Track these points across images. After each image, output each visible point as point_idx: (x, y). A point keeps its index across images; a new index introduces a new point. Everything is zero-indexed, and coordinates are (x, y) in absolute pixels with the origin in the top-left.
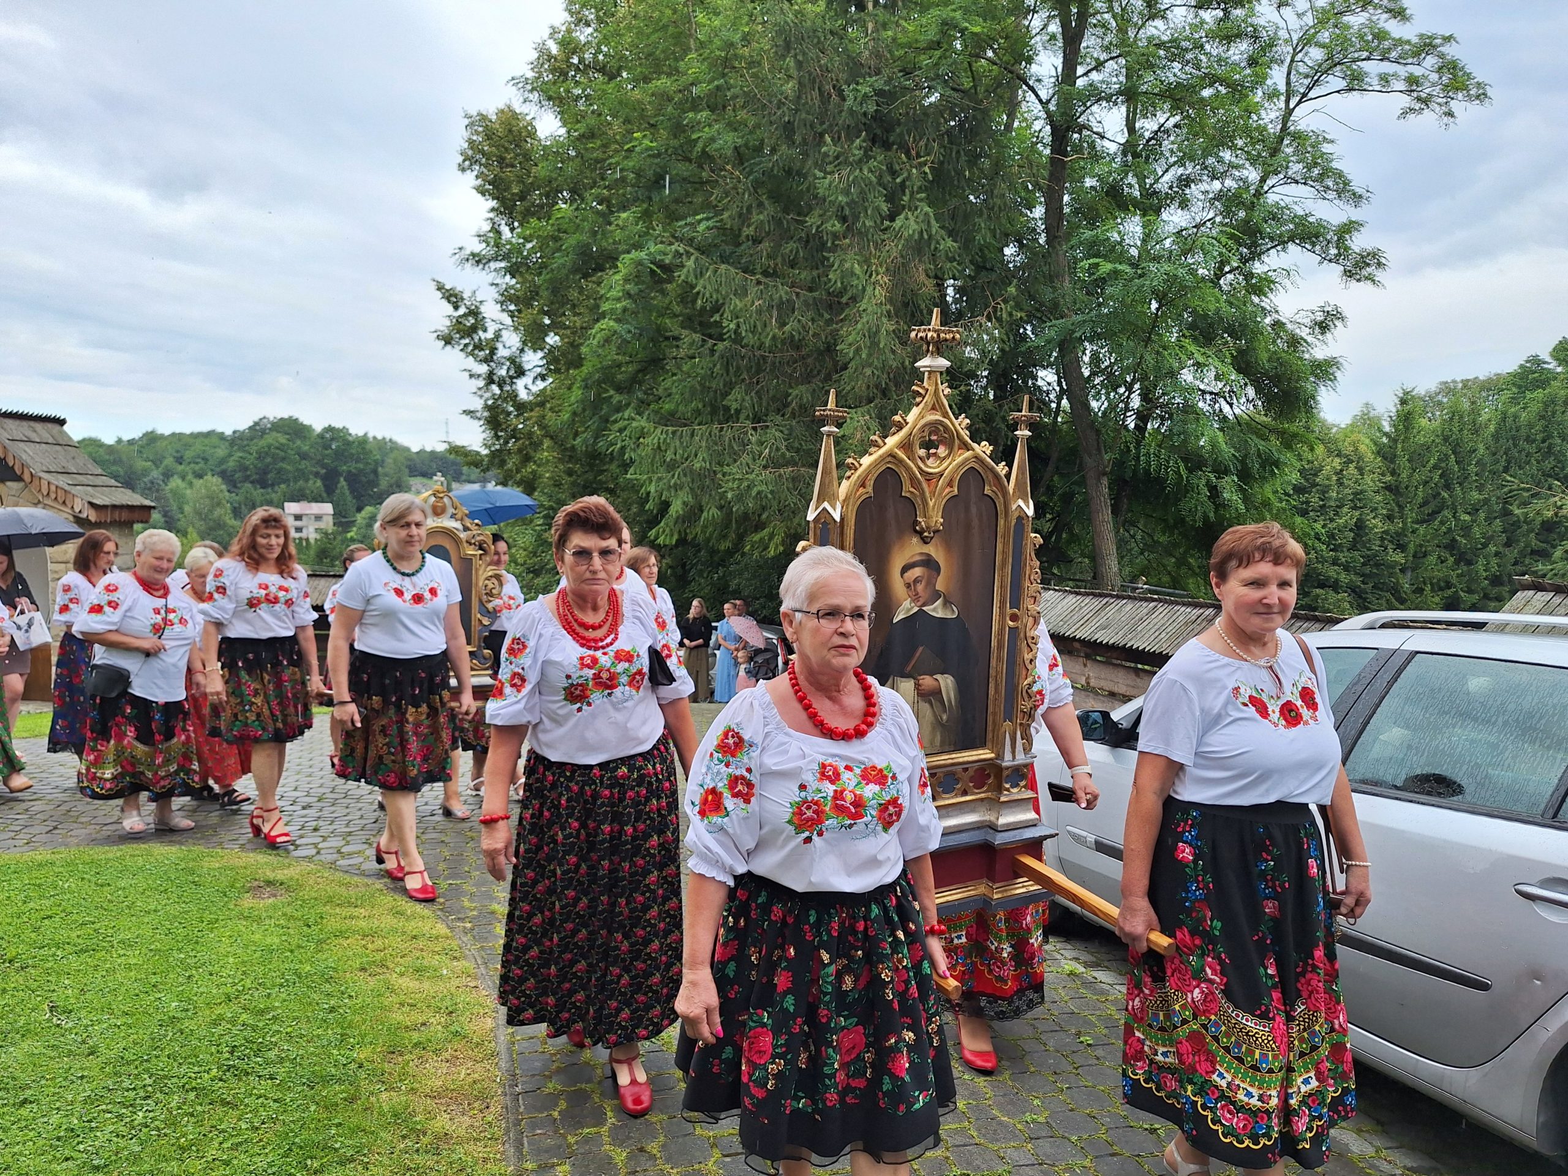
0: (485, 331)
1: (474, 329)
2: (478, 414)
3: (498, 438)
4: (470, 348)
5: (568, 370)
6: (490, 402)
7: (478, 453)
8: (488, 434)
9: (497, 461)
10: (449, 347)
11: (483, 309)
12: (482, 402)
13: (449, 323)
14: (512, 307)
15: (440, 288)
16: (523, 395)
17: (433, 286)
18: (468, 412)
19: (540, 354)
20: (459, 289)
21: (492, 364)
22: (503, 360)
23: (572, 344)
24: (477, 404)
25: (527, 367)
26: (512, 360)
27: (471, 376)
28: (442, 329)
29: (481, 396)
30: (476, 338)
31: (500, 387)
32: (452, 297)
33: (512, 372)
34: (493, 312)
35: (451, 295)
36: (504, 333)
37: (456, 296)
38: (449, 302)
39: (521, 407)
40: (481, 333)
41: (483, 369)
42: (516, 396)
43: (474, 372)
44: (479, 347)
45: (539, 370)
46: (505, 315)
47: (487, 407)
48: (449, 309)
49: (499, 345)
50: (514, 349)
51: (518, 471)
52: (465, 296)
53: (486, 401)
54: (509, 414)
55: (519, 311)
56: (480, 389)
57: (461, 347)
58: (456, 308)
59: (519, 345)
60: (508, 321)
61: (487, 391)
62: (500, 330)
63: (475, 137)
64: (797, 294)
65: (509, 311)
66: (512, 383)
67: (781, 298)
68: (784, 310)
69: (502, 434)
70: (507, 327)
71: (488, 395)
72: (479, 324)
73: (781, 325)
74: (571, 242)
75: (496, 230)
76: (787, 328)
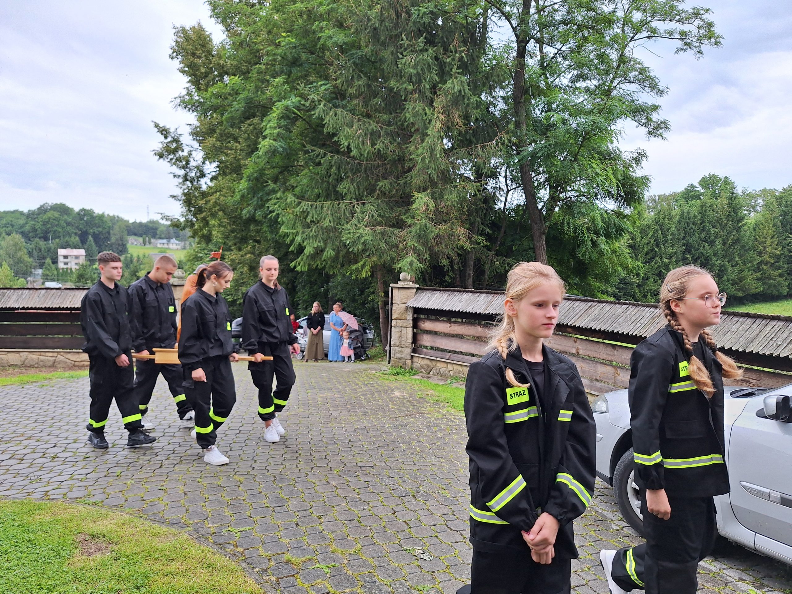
0: (183, 151)
1: (175, 151)
2: (179, 198)
3: (190, 211)
4: (174, 161)
5: (231, 173)
6: (186, 191)
7: (178, 220)
8: (185, 210)
9: (189, 224)
10: (162, 160)
11: (181, 139)
12: (181, 191)
13: (161, 146)
14: (198, 138)
15: (157, 126)
16: (204, 188)
17: (152, 125)
18: (173, 197)
20: (168, 127)
21: (187, 170)
22: (193, 168)
24: (179, 192)
25: (206, 171)
26: (198, 168)
27: (175, 176)
28: (157, 149)
29: (181, 188)
30: (177, 155)
31: (192, 181)
32: (164, 132)
33: (198, 174)
34: (187, 140)
35: (163, 130)
36: (194, 153)
37: (166, 131)
38: (162, 134)
39: (204, 195)
40: (180, 152)
41: (182, 172)
42: (201, 188)
43: (176, 174)
44: (179, 159)
45: (214, 174)
46: (195, 142)
47: (185, 194)
48: (162, 138)
49: (191, 159)
50: (199, 162)
51: (201, 230)
52: (171, 131)
53: (183, 190)
54: (197, 198)
55: (204, 140)
56: (180, 183)
57: (169, 160)
58: (166, 137)
59: (202, 160)
60: (196, 145)
61: (184, 184)
62: (191, 151)
63: (179, 40)
64: (381, 127)
65: (197, 140)
66: (198, 181)
67: (373, 129)
68: (374, 136)
69: (193, 209)
70: (196, 149)
71: (185, 187)
72: (179, 147)
73: (373, 145)
74: (242, 96)
75: (189, 94)
76: (376, 147)
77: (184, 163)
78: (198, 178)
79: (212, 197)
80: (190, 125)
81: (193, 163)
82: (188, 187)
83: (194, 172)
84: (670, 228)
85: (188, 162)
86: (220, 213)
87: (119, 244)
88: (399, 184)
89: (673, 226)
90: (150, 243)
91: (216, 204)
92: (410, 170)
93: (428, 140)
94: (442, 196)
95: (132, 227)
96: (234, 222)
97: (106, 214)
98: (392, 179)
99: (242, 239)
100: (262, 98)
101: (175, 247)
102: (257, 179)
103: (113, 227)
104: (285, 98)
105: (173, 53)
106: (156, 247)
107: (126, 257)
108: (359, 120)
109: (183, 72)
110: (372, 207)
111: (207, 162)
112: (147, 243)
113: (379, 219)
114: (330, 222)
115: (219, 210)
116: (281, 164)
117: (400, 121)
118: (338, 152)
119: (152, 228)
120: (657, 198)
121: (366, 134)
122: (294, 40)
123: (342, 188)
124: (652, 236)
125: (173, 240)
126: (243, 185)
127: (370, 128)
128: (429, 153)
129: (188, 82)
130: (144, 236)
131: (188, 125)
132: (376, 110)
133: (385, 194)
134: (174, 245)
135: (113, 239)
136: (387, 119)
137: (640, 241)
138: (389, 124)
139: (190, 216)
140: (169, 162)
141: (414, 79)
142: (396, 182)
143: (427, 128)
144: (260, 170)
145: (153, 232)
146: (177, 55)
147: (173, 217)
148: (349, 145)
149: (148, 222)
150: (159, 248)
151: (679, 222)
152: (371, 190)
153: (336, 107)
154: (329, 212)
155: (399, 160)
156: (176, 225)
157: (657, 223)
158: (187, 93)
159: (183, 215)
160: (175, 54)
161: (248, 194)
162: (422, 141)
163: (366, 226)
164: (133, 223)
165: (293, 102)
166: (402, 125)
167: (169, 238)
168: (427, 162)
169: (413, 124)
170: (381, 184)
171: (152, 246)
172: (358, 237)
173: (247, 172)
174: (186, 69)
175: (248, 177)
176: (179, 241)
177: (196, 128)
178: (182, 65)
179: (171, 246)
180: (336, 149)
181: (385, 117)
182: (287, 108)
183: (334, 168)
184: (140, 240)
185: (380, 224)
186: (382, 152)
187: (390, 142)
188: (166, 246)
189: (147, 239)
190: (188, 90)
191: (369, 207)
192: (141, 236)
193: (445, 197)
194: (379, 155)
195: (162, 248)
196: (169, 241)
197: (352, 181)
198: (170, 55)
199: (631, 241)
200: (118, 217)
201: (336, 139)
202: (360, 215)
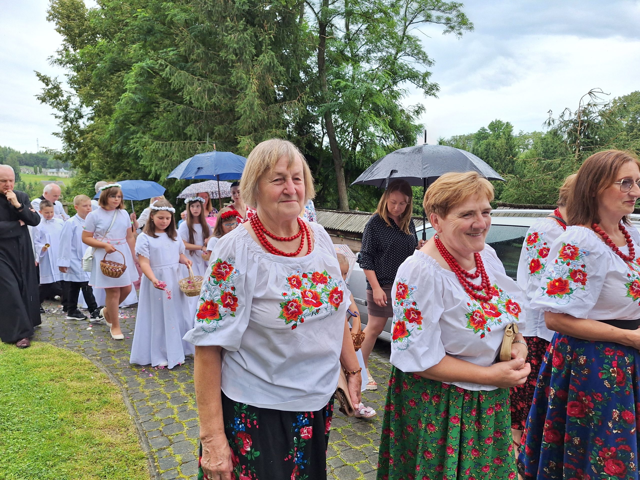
0: (62, 96)
1: (56, 95)
2: (61, 135)
3: (71, 146)
4: (55, 104)
5: (105, 115)
6: (66, 129)
7: (61, 153)
8: (66, 144)
9: (71, 156)
10: (44, 103)
11: (61, 86)
12: (62, 129)
13: (43, 92)
14: (76, 86)
15: (38, 75)
16: (82, 127)
17: (35, 74)
19: (91, 108)
20: (48, 76)
21: (67, 112)
22: (72, 110)
23: (107, 104)
24: (60, 130)
25: (84, 114)
26: (77, 111)
27: (56, 117)
29: (62, 127)
30: (58, 100)
31: (71, 122)
32: (45, 80)
33: (77, 116)
35: (44, 79)
36: (72, 98)
37: (47, 80)
38: (44, 82)
39: (82, 133)
40: (60, 97)
41: (62, 114)
42: (79, 127)
43: (57, 115)
44: (60, 104)
45: (90, 116)
46: (73, 89)
47: (65, 132)
48: (44, 85)
49: (70, 103)
50: (77, 105)
51: (81, 162)
52: (52, 79)
53: (64, 129)
54: (76, 135)
55: (80, 88)
56: (61, 123)
57: (50, 103)
58: (47, 85)
59: (79, 104)
60: (74, 92)
61: (65, 124)
62: (70, 96)
63: (55, 5)
64: (216, 86)
65: (74, 88)
66: (77, 122)
67: (209, 87)
68: (211, 92)
69: (73, 144)
70: (73, 95)
71: (65, 126)
72: (59, 93)
73: (210, 99)
75: (66, 50)
76: (213, 100)
77: (64, 106)
78: (77, 119)
79: (89, 134)
80: (68, 75)
81: (71, 107)
82: (68, 126)
83: (73, 114)
85: (67, 106)
86: (96, 148)
88: (231, 129)
90: (41, 172)
91: (92, 140)
93: (248, 97)
95: (23, 158)
96: (108, 155)
99: (115, 169)
100: (124, 58)
101: (64, 175)
102: (123, 122)
104: (141, 60)
105: (50, 16)
106: (46, 176)
107: (19, 184)
108: (199, 80)
109: (60, 32)
110: (210, 146)
111: (84, 106)
112: (38, 172)
114: (177, 156)
115: (95, 145)
116: (143, 109)
117: (230, 81)
119: (42, 159)
121: (204, 91)
122: (148, 15)
123: (188, 131)
125: (62, 170)
126: (112, 126)
127: (206, 86)
128: (249, 107)
129: (65, 40)
130: (35, 166)
131: (65, 75)
132: (213, 72)
133: (222, 136)
134: (63, 174)
136: (221, 80)
138: (223, 83)
139: (71, 150)
140: (51, 105)
141: (237, 52)
142: (229, 127)
143: (245, 90)
144: (126, 115)
145: (43, 163)
146: (53, 18)
147: (56, 151)
148: (190, 99)
149: (37, 153)
150: (49, 175)
152: (211, 133)
153: (180, 70)
154: (177, 149)
155: (230, 111)
156: (59, 157)
159: (64, 149)
160: (51, 17)
161: (116, 134)
165: (147, 64)
166: (231, 85)
167: (58, 168)
168: (248, 114)
170: (216, 128)
171: (42, 174)
173: (115, 115)
174: (62, 29)
175: (115, 120)
176: (68, 170)
177: (73, 77)
178: (58, 26)
179: (60, 175)
180: (181, 101)
181: (220, 78)
182: (142, 68)
183: (181, 116)
184: (32, 169)
186: (217, 105)
187: (224, 97)
188: (55, 175)
189: (38, 168)
190: (65, 47)
191: (208, 146)
192: (32, 166)
194: (215, 107)
195: (52, 176)
196: (58, 170)
197: (196, 125)
198: (47, 18)
201: (180, 94)
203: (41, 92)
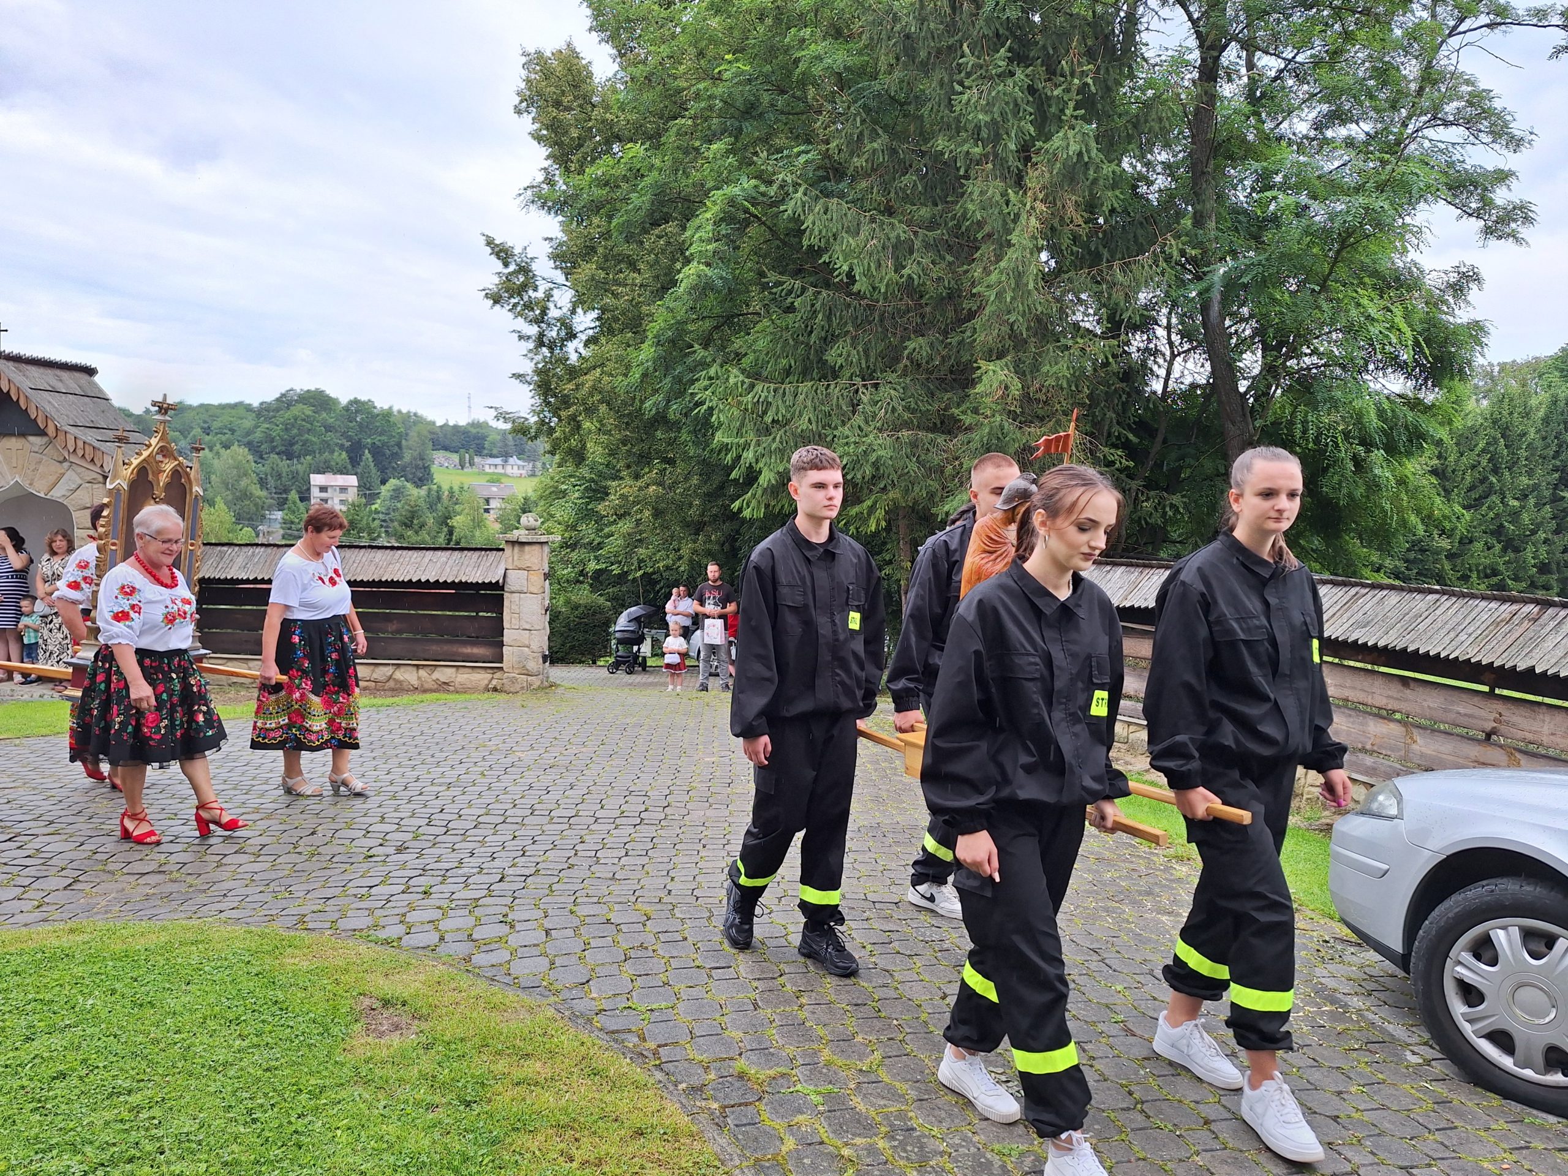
0: (536, 289)
2: (528, 378)
3: (548, 404)
4: (519, 308)
5: (623, 331)
6: (540, 366)
7: (527, 419)
8: (538, 401)
9: (545, 428)
10: (498, 307)
11: (534, 266)
12: (532, 365)
13: (496, 280)
14: (565, 264)
15: (490, 242)
16: (573, 358)
17: (483, 241)
18: (518, 376)
19: (593, 314)
20: (510, 244)
21: (543, 325)
22: (554, 321)
24: (527, 367)
25: (577, 328)
26: (563, 321)
27: (521, 338)
28: (491, 287)
29: (532, 359)
30: (526, 298)
31: (551, 349)
32: (502, 253)
33: (563, 334)
34: (545, 269)
36: (555, 292)
37: (506, 251)
38: (499, 258)
39: (573, 373)
40: (531, 292)
41: (533, 330)
42: (567, 359)
43: (523, 333)
44: (529, 306)
45: (591, 332)
46: (559, 272)
47: (538, 372)
52: (516, 251)
53: (536, 364)
54: (560, 378)
55: (575, 268)
56: (530, 351)
57: (510, 306)
58: (506, 265)
61: (538, 353)
63: (533, 76)
64: (915, 233)
65: (562, 268)
66: (563, 347)
67: (898, 237)
68: (901, 251)
69: (552, 400)
70: (559, 286)
71: (539, 358)
72: (529, 282)
73: (899, 268)
74: (648, 180)
76: (906, 272)
77: (538, 312)
78: (563, 340)
79: (587, 377)
80: (551, 239)
81: (553, 313)
82: (545, 357)
83: (556, 329)
84: (1525, 434)
85: (544, 311)
86: (603, 408)
87: (417, 467)
88: (948, 345)
89: (1533, 430)
90: (472, 464)
91: (594, 389)
92: (971, 315)
93: (1012, 254)
94: (1036, 367)
95: (441, 435)
96: (627, 423)
97: (395, 409)
98: (934, 335)
99: (641, 456)
100: (685, 185)
101: (516, 471)
102: (672, 341)
103: (407, 435)
104: (727, 182)
105: (521, 102)
106: (482, 473)
107: (430, 490)
108: (873, 220)
109: (539, 139)
110: (892, 392)
112: (467, 465)
113: (906, 416)
114: (808, 422)
115: (601, 401)
116: (717, 310)
117: (954, 218)
118: (827, 285)
119: (476, 437)
120: (1497, 369)
121: (884, 248)
122: (748, 68)
123: (834, 355)
124: (1483, 451)
125: (513, 460)
126: (647, 353)
127: (893, 235)
128: (1012, 281)
129: (548, 157)
130: (462, 451)
131: (546, 239)
132: (906, 199)
133: (919, 365)
134: (515, 467)
135: (407, 457)
136: (928, 215)
137: (1457, 461)
138: (932, 225)
140: (510, 310)
141: (984, 134)
142: (942, 342)
143: (1009, 232)
144: (678, 322)
145: (478, 445)
146: (528, 106)
147: (517, 415)
148: (851, 269)
149: (468, 424)
150: (487, 474)
151: (1546, 420)
152: (891, 359)
153: (828, 195)
154: (809, 403)
155: (950, 297)
156: (521, 430)
157: (1495, 422)
158: (546, 179)
159: (534, 411)
160: (524, 104)
161: (655, 370)
162: (999, 258)
163: (880, 430)
164: (441, 427)
165: (743, 190)
166: (958, 226)
167: (506, 455)
168: (1008, 300)
169: (980, 224)
170: (911, 345)
171: (475, 470)
172: (865, 452)
173: (653, 328)
174: (545, 132)
175: (655, 337)
176: (524, 460)
177: (560, 245)
178: (537, 126)
179: (509, 471)
180: (824, 276)
181: (925, 212)
182: (732, 202)
183: (820, 316)
184: (455, 458)
185: (907, 425)
186: (916, 283)
187: (933, 262)
188: (500, 470)
189: (467, 456)
190: (548, 174)
191: (885, 391)
192: (457, 452)
193: (1045, 369)
194: (910, 288)
195: (494, 473)
196: (506, 461)
197: (855, 341)
198: (516, 107)
199: (1436, 462)
200: (415, 414)
201: (825, 258)
202: (868, 408)
203: (492, 282)
